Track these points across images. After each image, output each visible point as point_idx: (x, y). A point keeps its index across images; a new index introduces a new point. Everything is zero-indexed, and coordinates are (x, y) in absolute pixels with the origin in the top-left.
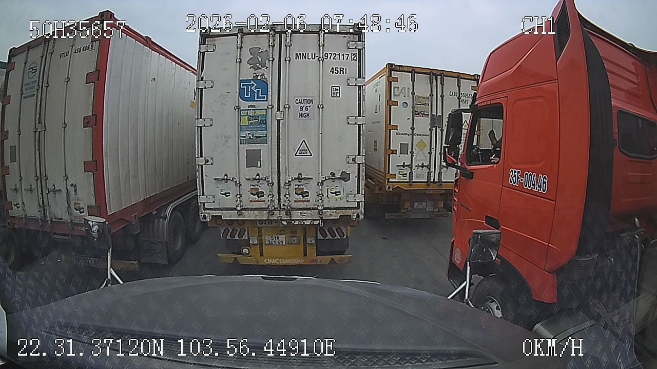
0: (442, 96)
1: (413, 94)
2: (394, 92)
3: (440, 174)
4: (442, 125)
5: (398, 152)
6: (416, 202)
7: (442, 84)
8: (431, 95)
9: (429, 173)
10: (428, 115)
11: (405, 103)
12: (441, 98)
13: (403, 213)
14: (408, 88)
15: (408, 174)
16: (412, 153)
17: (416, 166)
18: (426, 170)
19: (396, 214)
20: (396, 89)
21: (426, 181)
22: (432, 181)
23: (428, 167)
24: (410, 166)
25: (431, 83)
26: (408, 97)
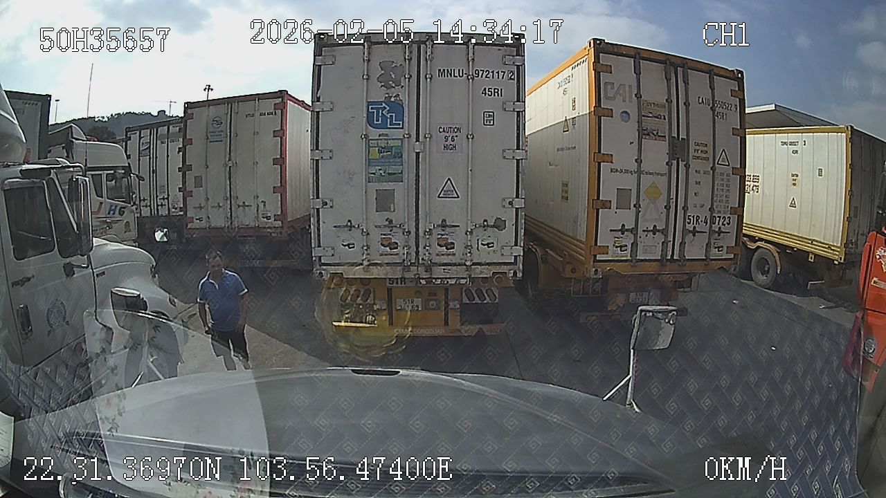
0: (687, 104)
1: (638, 96)
2: (606, 92)
3: (682, 244)
4: (688, 157)
5: (614, 205)
6: (633, 292)
7: (686, 83)
9: (665, 244)
10: (665, 137)
11: (626, 112)
12: (685, 107)
13: (610, 311)
14: (630, 86)
15: (629, 247)
16: (637, 206)
17: (644, 231)
18: (660, 238)
19: (599, 314)
20: (609, 87)
21: (659, 258)
22: (669, 258)
23: (664, 232)
24: (634, 231)
25: (668, 80)
26: (631, 102)
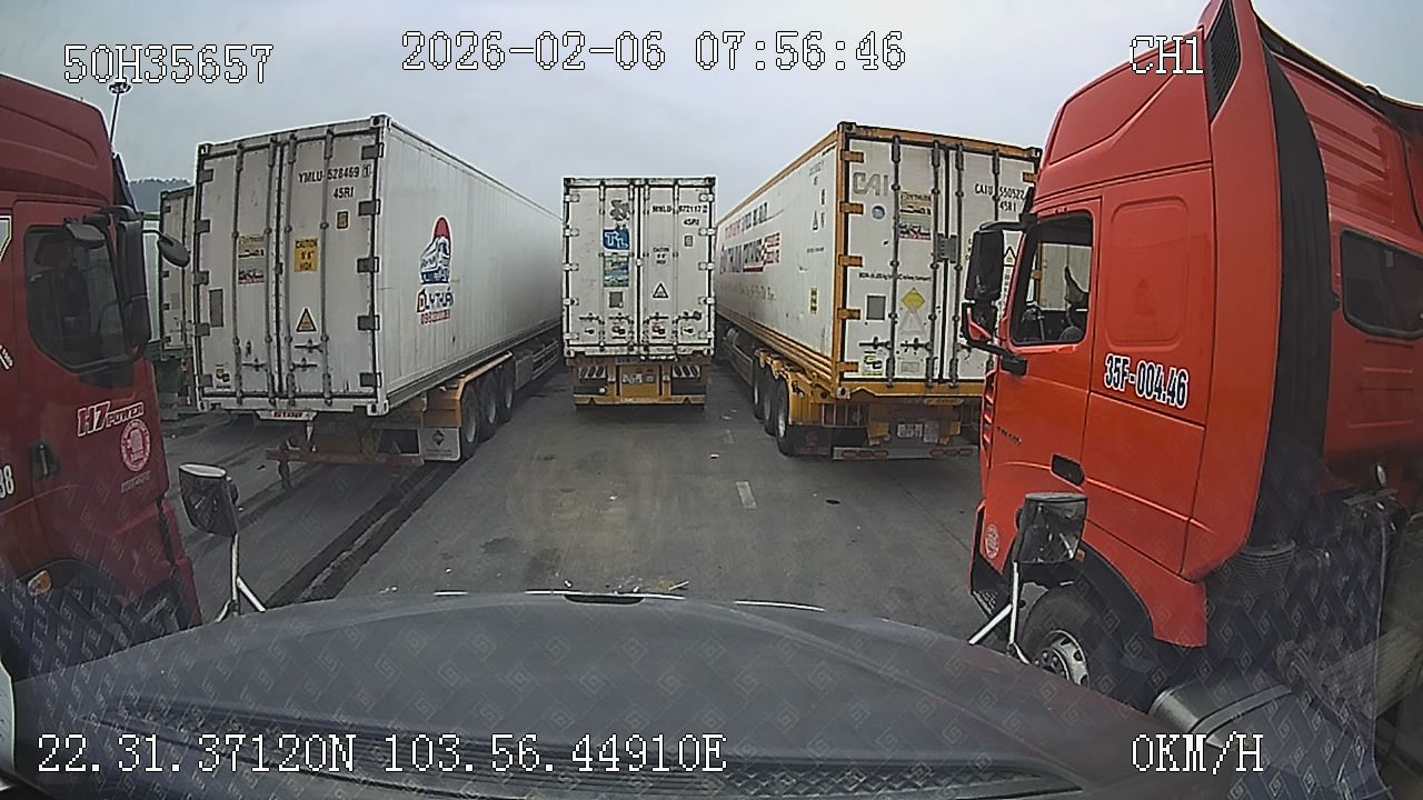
0: (959, 194)
1: (896, 188)
2: (855, 185)
3: (954, 362)
4: (960, 257)
5: (864, 314)
6: (902, 423)
7: (959, 168)
8: (936, 192)
9: (930, 361)
10: (929, 234)
11: (877, 207)
12: (956, 198)
13: (874, 446)
14: (886, 177)
15: (884, 364)
16: (893, 316)
17: (902, 345)
18: (923, 354)
19: (858, 449)
20: (859, 178)
21: (923, 377)
22: (936, 377)
23: (929, 347)
24: (889, 346)
25: (936, 166)
26: (885, 194)
